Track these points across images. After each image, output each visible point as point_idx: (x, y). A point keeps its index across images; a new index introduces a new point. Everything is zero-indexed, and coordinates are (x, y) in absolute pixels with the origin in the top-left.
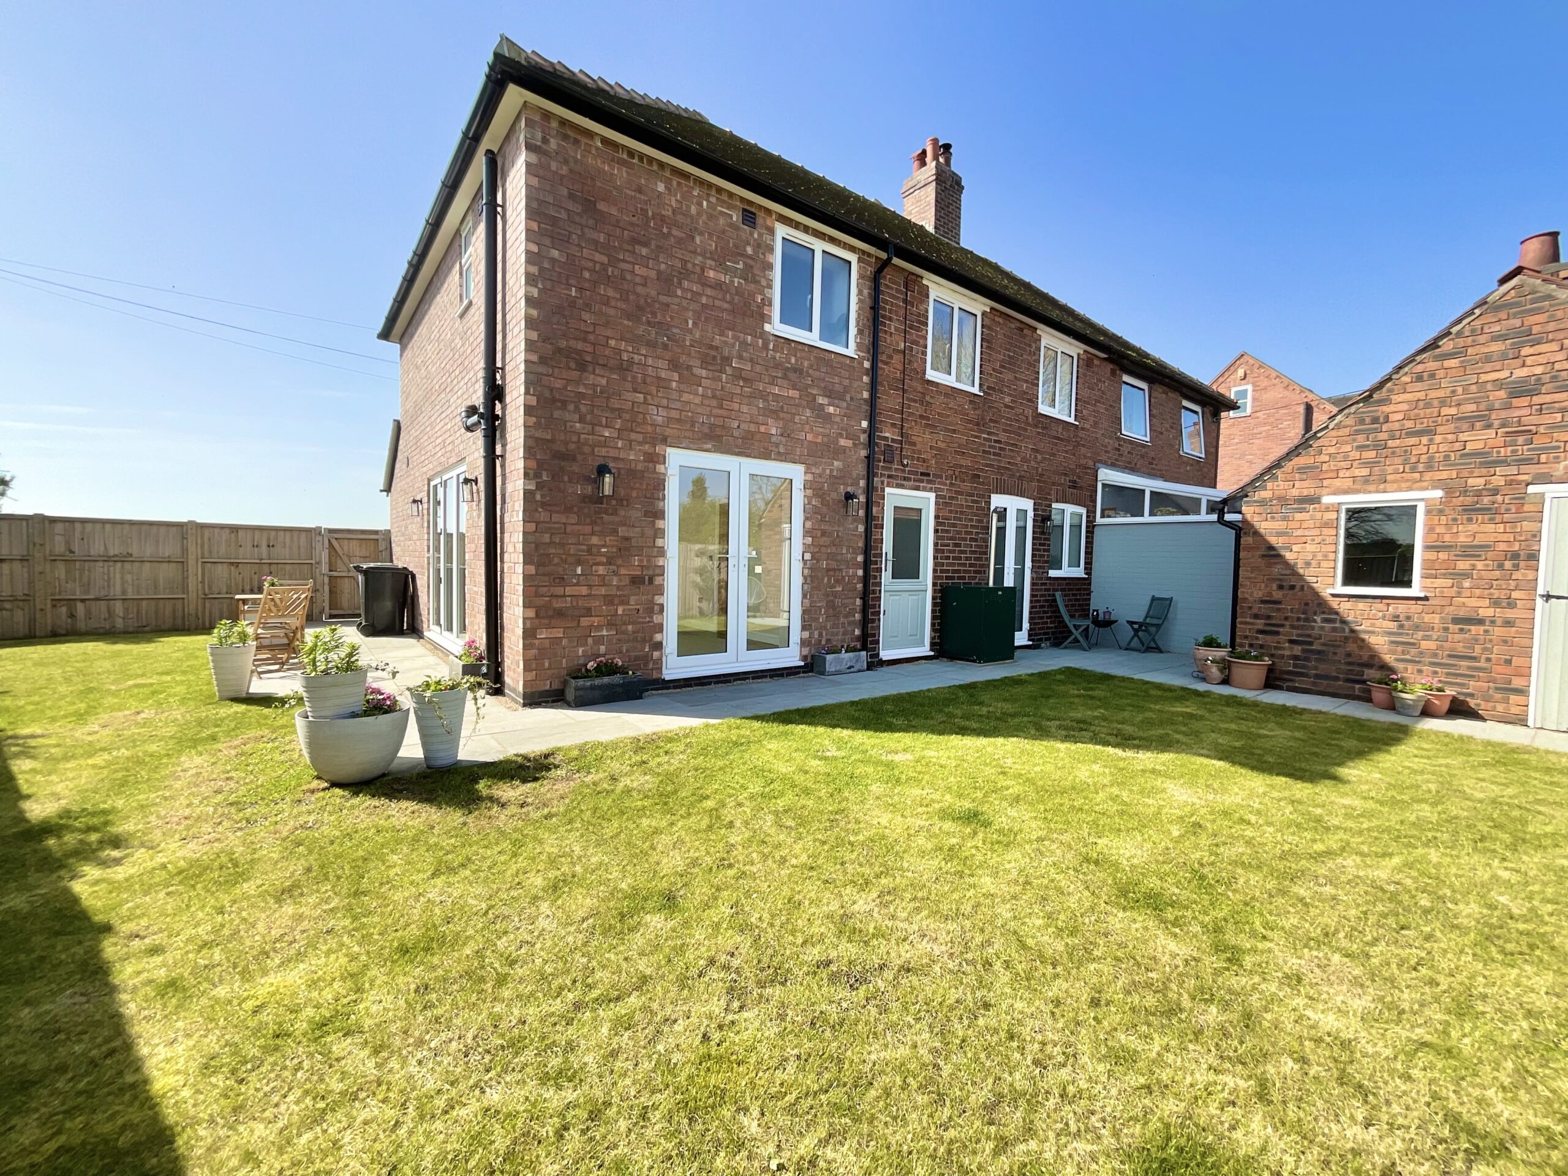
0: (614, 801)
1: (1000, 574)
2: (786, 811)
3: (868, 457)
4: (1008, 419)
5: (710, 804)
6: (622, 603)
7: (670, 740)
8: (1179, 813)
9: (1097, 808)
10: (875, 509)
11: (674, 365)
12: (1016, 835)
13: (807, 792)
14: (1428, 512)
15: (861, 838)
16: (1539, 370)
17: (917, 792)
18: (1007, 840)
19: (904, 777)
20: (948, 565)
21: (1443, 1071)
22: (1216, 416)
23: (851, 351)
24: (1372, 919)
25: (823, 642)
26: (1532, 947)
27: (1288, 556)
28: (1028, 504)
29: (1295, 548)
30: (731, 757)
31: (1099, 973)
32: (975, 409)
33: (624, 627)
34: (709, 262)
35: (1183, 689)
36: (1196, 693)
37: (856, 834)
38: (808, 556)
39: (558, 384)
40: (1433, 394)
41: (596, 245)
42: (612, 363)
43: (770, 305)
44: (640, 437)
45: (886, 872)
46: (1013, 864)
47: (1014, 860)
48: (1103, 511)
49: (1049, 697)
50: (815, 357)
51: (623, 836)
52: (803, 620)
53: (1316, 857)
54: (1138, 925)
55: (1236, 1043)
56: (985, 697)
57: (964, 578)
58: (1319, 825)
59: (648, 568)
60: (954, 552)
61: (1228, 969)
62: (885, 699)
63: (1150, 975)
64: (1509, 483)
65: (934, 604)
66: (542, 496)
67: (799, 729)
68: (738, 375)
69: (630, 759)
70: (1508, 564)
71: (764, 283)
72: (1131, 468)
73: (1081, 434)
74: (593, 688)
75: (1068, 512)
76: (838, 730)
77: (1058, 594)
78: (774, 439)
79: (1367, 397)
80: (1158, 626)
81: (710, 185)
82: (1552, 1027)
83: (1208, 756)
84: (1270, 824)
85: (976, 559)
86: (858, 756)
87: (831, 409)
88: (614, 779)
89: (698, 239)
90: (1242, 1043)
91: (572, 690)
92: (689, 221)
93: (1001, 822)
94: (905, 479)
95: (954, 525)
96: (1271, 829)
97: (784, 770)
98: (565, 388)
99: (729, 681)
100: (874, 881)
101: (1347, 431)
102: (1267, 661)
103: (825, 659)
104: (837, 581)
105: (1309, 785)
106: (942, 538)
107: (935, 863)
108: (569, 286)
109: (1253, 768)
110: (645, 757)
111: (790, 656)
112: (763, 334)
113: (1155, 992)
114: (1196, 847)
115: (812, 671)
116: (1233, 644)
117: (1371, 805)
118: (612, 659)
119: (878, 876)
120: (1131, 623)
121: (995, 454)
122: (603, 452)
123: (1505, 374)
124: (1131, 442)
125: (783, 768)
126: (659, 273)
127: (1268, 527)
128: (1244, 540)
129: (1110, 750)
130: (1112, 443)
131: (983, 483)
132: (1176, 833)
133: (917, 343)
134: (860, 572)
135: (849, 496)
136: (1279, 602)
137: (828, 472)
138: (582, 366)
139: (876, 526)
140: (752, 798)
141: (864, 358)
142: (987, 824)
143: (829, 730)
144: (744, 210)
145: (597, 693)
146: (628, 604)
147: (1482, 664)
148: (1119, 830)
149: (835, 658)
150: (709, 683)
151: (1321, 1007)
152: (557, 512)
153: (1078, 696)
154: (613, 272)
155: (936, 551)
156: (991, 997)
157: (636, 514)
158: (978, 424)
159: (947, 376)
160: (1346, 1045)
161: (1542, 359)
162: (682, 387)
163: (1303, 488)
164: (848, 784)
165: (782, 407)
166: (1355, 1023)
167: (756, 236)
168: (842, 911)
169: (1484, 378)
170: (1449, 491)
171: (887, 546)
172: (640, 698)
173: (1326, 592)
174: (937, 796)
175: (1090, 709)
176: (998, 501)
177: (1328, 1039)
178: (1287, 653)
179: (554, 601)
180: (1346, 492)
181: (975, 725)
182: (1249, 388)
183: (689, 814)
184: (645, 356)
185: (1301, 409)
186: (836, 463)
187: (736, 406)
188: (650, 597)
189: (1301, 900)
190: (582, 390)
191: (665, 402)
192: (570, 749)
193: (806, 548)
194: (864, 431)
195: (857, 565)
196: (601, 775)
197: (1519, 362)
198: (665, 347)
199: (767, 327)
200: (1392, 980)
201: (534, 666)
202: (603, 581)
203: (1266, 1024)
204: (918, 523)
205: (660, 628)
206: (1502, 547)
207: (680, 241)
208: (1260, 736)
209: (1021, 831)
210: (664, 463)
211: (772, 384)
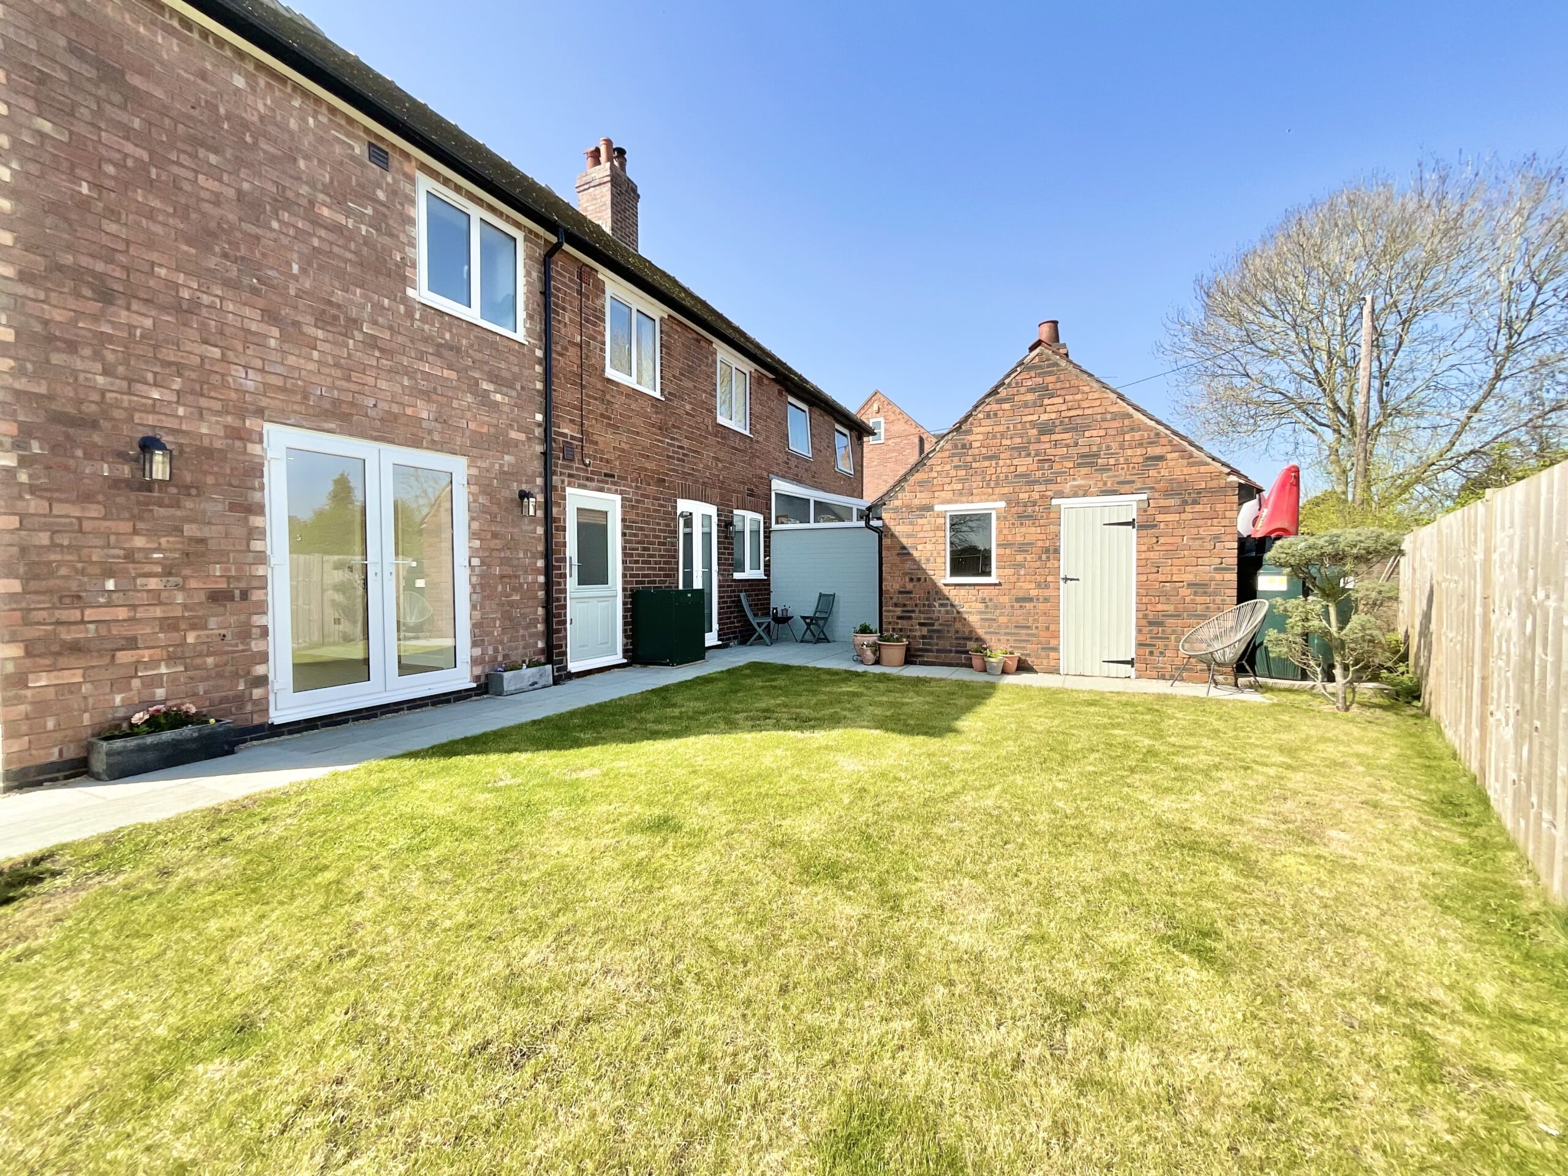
0: (160, 905)
1: (689, 577)
2: (440, 863)
3: (544, 454)
4: (690, 426)
5: (329, 876)
6: (193, 627)
7: (273, 802)
8: (847, 781)
9: (780, 791)
10: (555, 510)
11: (271, 316)
12: (706, 834)
13: (470, 833)
14: (998, 518)
15: (536, 874)
16: (1053, 416)
17: (604, 808)
18: (698, 839)
19: (589, 795)
20: (638, 569)
21: (1041, 956)
22: (860, 439)
23: (520, 336)
24: (986, 841)
25: (500, 658)
26: (1080, 837)
27: (915, 554)
28: (712, 510)
29: (920, 547)
30: (368, 809)
31: (787, 957)
32: (657, 413)
33: (198, 661)
34: (321, 197)
35: (846, 671)
36: (857, 674)
37: (528, 870)
38: (476, 562)
39: (58, 316)
40: (997, 429)
41: (127, 133)
42: (162, 299)
43: (414, 266)
44: (218, 406)
45: (566, 907)
46: (703, 866)
47: (704, 861)
48: (777, 518)
49: (737, 691)
50: (476, 337)
51: (170, 954)
52: (473, 635)
53: (947, 799)
54: (820, 897)
55: (901, 986)
56: (678, 699)
57: (654, 582)
58: (948, 772)
59: (238, 579)
60: (642, 555)
61: (891, 917)
62: (573, 714)
63: (832, 944)
64: (1042, 497)
65: (625, 610)
66: (30, 476)
67: (463, 761)
68: (372, 342)
69: (200, 839)
70: (1044, 557)
71: (403, 238)
72: (798, 480)
73: (756, 446)
74: (142, 749)
75: (747, 519)
76: (516, 754)
77: (742, 595)
78: (425, 424)
79: (958, 429)
80: (825, 619)
81: (318, 100)
82: (1097, 896)
83: (868, 727)
84: (914, 778)
85: (665, 563)
86: (538, 781)
87: (498, 397)
88: (165, 873)
89: (302, 164)
90: (905, 984)
91: (103, 757)
92: (286, 136)
93: (692, 823)
94: (587, 479)
95: (642, 529)
96: (916, 782)
97: (442, 812)
98: (73, 323)
99: (375, 716)
100: (550, 922)
101: (947, 454)
102: (905, 642)
103: (502, 678)
104: (514, 589)
105: (938, 740)
106: (630, 542)
107: (622, 884)
108: (77, 180)
109: (900, 732)
110: (225, 833)
111: (461, 678)
112: (405, 300)
113: (836, 960)
114: (863, 810)
115: (486, 693)
116: (881, 631)
117: (978, 748)
118: (178, 706)
119: (555, 915)
120: (804, 618)
121: (679, 460)
122: (151, 420)
123: (1035, 417)
124: (797, 458)
125: (440, 810)
126: (239, 192)
127: (900, 530)
128: (886, 542)
129: (791, 733)
130: (782, 458)
131: (669, 488)
132: (846, 801)
133: (594, 339)
134: (541, 579)
135: (524, 495)
136: (910, 592)
137: (497, 467)
138: (106, 296)
139: (557, 529)
140: (394, 854)
141: (535, 346)
142: (677, 829)
143: (504, 756)
144: (370, 144)
145: (151, 756)
146: (205, 628)
147: (1034, 631)
148: (800, 808)
149: (514, 677)
150: (346, 722)
151: (959, 929)
152: (61, 501)
153: (762, 687)
154: (158, 175)
155: (625, 555)
156: (682, 1020)
157: (214, 506)
158: (660, 429)
159: (627, 377)
160: (978, 957)
161: (1054, 408)
162: (286, 347)
163: (922, 498)
164: (523, 815)
165: (435, 389)
166: (982, 935)
167: (389, 179)
168: (507, 972)
169: (1025, 419)
170: (1009, 502)
171: (571, 550)
172: (232, 752)
173: (941, 582)
174: (624, 809)
175: (774, 698)
176: (684, 505)
177: (966, 957)
178: (918, 634)
179: (62, 629)
180: (950, 502)
181: (667, 728)
182: (882, 420)
183: (292, 898)
184: (222, 299)
185: (917, 440)
186: (507, 457)
187: (371, 381)
188: (243, 617)
189: (940, 838)
190: (107, 329)
191: (258, 363)
192: (86, 843)
193: (473, 553)
194: (539, 425)
195: (537, 571)
196: (140, 872)
197: (1042, 409)
198: (255, 291)
199: (410, 292)
200: (1002, 890)
201: (24, 728)
202: (156, 598)
203: (922, 959)
204: (604, 529)
205: (263, 658)
206: (1040, 544)
207: (273, 160)
208: (903, 704)
209: (711, 828)
210: (261, 442)
211: (421, 359)
